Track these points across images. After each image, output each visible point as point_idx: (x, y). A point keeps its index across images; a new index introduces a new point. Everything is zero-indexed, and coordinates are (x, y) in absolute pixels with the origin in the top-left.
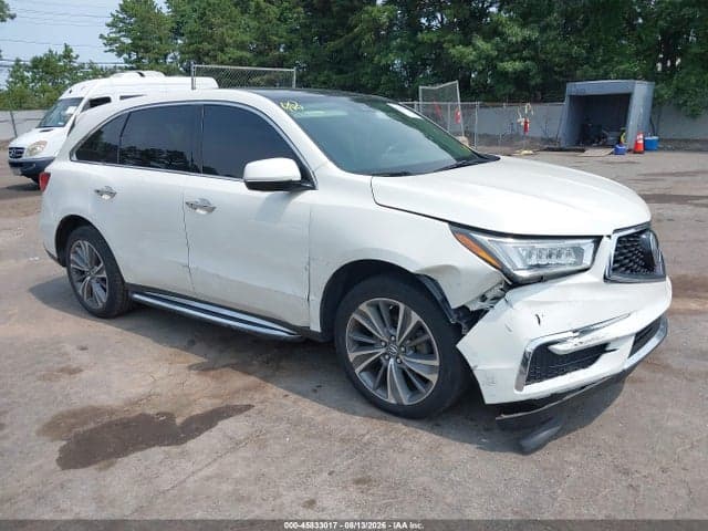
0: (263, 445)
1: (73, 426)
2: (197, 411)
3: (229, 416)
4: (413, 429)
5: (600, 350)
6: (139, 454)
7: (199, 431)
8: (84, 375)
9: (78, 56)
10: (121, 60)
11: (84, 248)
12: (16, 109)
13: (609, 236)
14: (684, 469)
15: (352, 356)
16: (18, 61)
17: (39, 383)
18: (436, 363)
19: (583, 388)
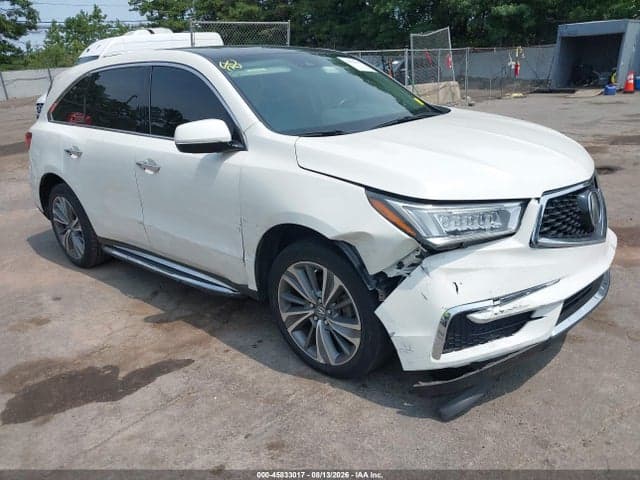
0: (191, 404)
1: (26, 378)
2: (142, 364)
3: (169, 371)
4: (339, 390)
5: (526, 317)
6: (75, 410)
7: (138, 386)
8: (49, 326)
9: (106, 16)
10: (145, 17)
11: (61, 204)
12: (53, 67)
13: (538, 199)
14: (608, 443)
15: (284, 316)
16: (54, 22)
17: (8, 334)
18: (358, 327)
19: (507, 355)
